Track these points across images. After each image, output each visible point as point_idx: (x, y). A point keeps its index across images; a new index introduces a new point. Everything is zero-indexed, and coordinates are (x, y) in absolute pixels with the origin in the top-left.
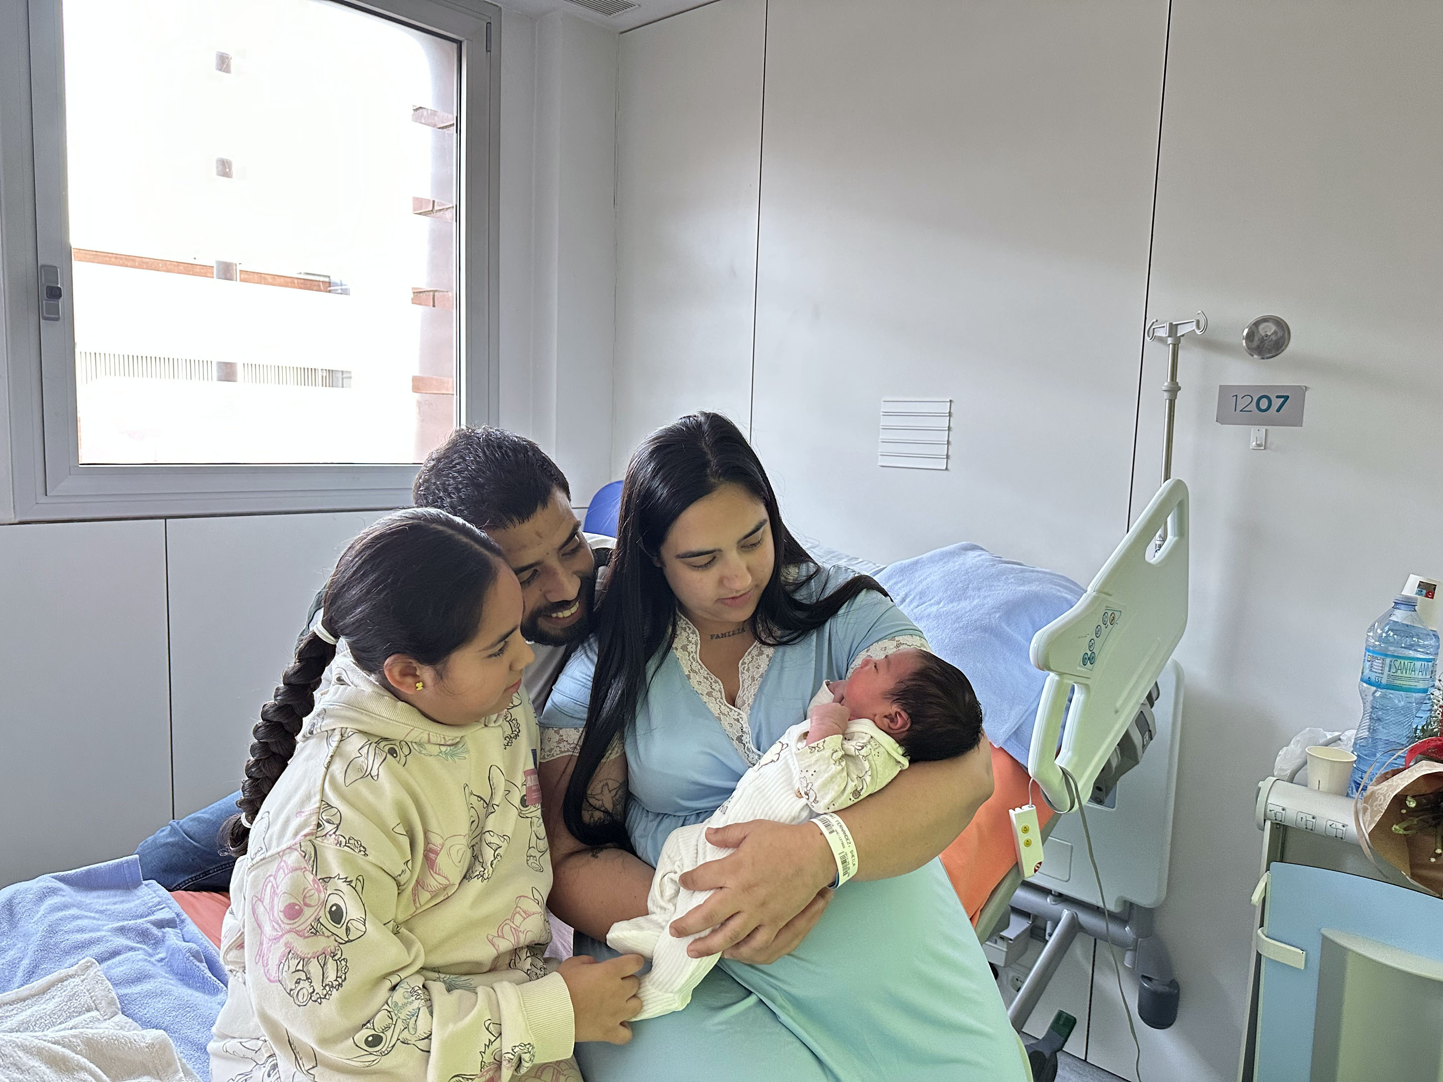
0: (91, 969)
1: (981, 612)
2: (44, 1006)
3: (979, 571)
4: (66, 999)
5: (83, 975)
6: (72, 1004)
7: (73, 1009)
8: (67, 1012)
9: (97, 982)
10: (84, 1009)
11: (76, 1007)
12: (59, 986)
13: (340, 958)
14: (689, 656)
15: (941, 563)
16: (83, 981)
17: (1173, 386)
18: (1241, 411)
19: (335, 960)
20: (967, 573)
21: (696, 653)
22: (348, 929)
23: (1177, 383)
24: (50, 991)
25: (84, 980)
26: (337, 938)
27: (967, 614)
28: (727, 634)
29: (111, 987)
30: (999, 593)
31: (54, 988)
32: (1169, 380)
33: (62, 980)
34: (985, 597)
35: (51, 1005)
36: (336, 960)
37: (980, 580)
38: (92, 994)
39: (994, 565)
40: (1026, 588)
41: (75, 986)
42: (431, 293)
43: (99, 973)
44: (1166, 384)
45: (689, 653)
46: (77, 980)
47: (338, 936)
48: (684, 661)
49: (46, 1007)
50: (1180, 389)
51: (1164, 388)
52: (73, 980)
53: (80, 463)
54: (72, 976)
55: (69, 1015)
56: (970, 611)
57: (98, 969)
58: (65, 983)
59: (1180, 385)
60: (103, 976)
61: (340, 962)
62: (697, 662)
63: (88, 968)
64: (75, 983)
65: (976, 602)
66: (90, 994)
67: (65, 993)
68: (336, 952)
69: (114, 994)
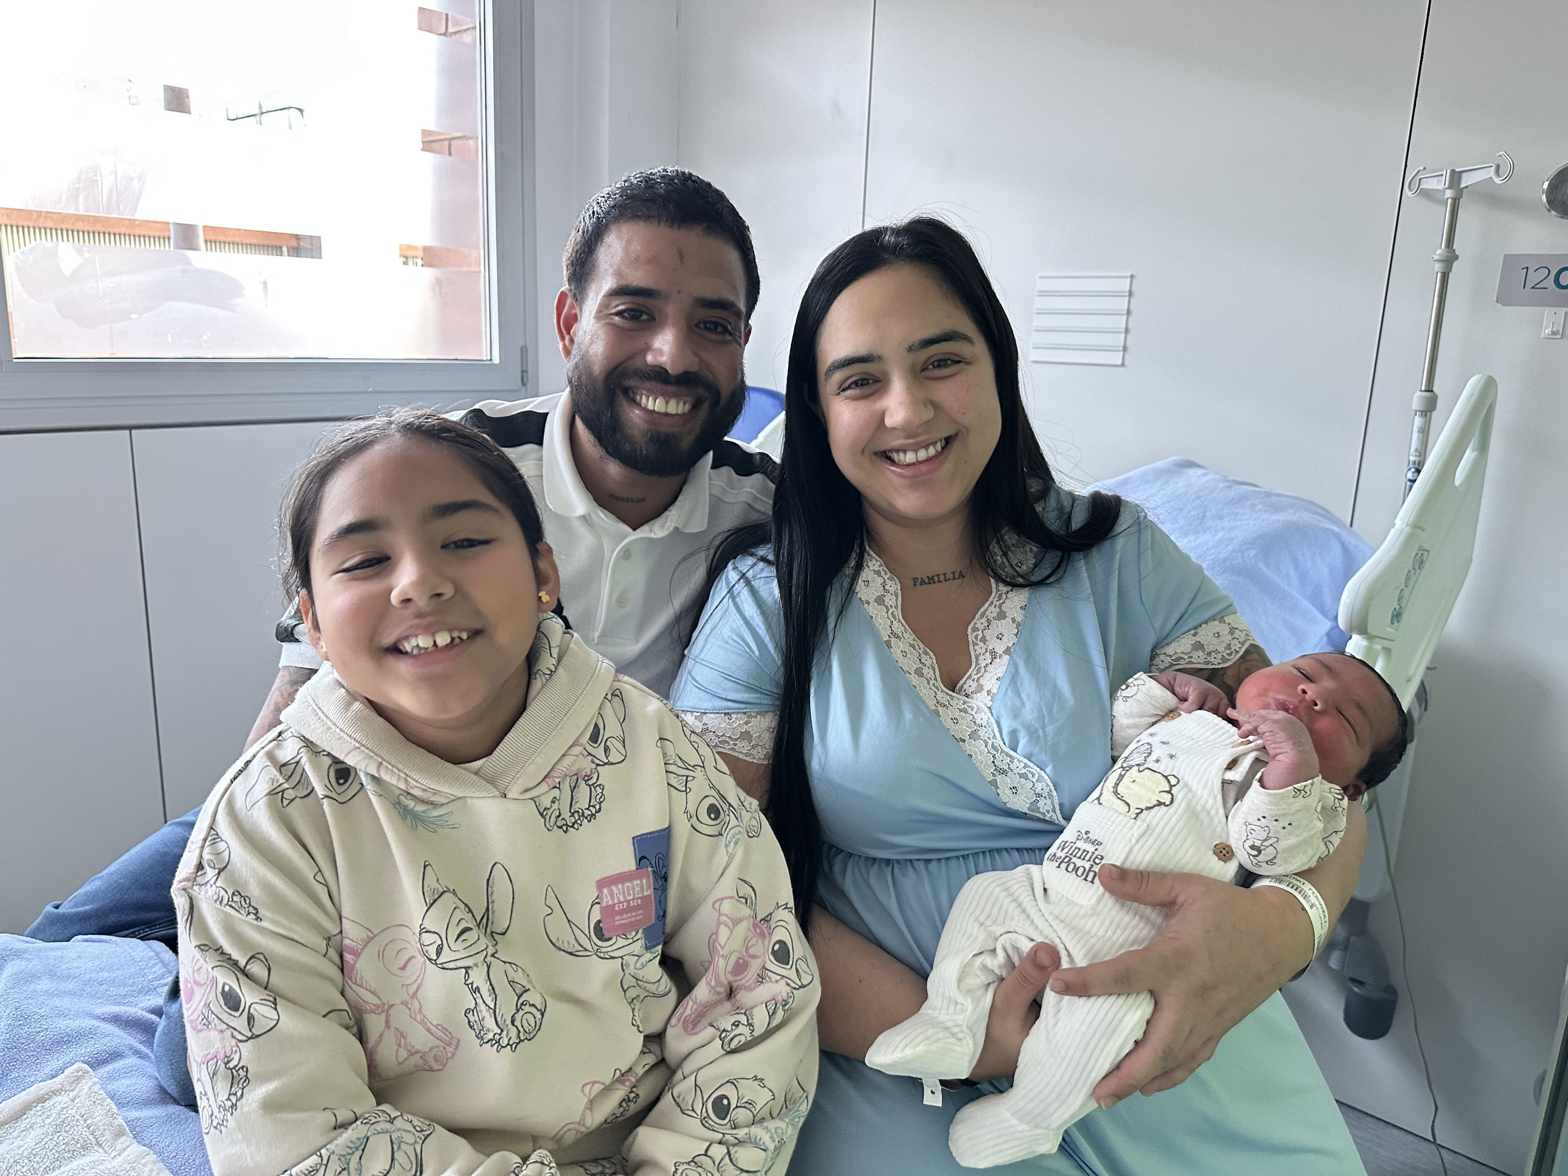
0: (84, 1081)
1: (1230, 548)
2: (18, 1142)
3: (1214, 495)
4: (51, 1131)
5: (72, 1091)
6: (61, 1138)
7: (63, 1147)
8: (53, 1151)
9: (94, 1102)
10: (79, 1145)
11: (67, 1144)
12: (38, 1108)
13: (236, 1066)
14: (887, 612)
15: (1158, 484)
16: (73, 1101)
17: (1450, 255)
18: (1533, 288)
19: (229, 1069)
20: (1198, 497)
21: (896, 607)
22: (250, 1018)
23: (1454, 250)
24: (25, 1116)
25: (75, 1098)
26: (236, 1033)
27: (1212, 551)
28: (936, 578)
29: (115, 1109)
30: (1249, 524)
31: (32, 1112)
32: (1443, 247)
33: (42, 1100)
34: (1231, 529)
35: (30, 1140)
36: (231, 1069)
37: (1219, 506)
38: (88, 1122)
39: (1230, 487)
40: (1281, 517)
41: (63, 1109)
42: (446, 143)
43: (95, 1088)
44: (1439, 251)
45: (887, 607)
46: (64, 1099)
47: (236, 1030)
48: (881, 621)
49: (22, 1143)
50: (1457, 258)
51: (1436, 257)
52: (59, 1098)
53: (14, 357)
54: (56, 1093)
55: (57, 1155)
56: (1214, 547)
57: (92, 1082)
58: (47, 1104)
59: (1457, 253)
60: (101, 1092)
61: (237, 1071)
62: (899, 621)
63: (78, 1079)
64: (62, 1105)
65: (1220, 535)
66: (85, 1121)
67: (48, 1121)
68: (232, 1056)
69: (120, 1120)
